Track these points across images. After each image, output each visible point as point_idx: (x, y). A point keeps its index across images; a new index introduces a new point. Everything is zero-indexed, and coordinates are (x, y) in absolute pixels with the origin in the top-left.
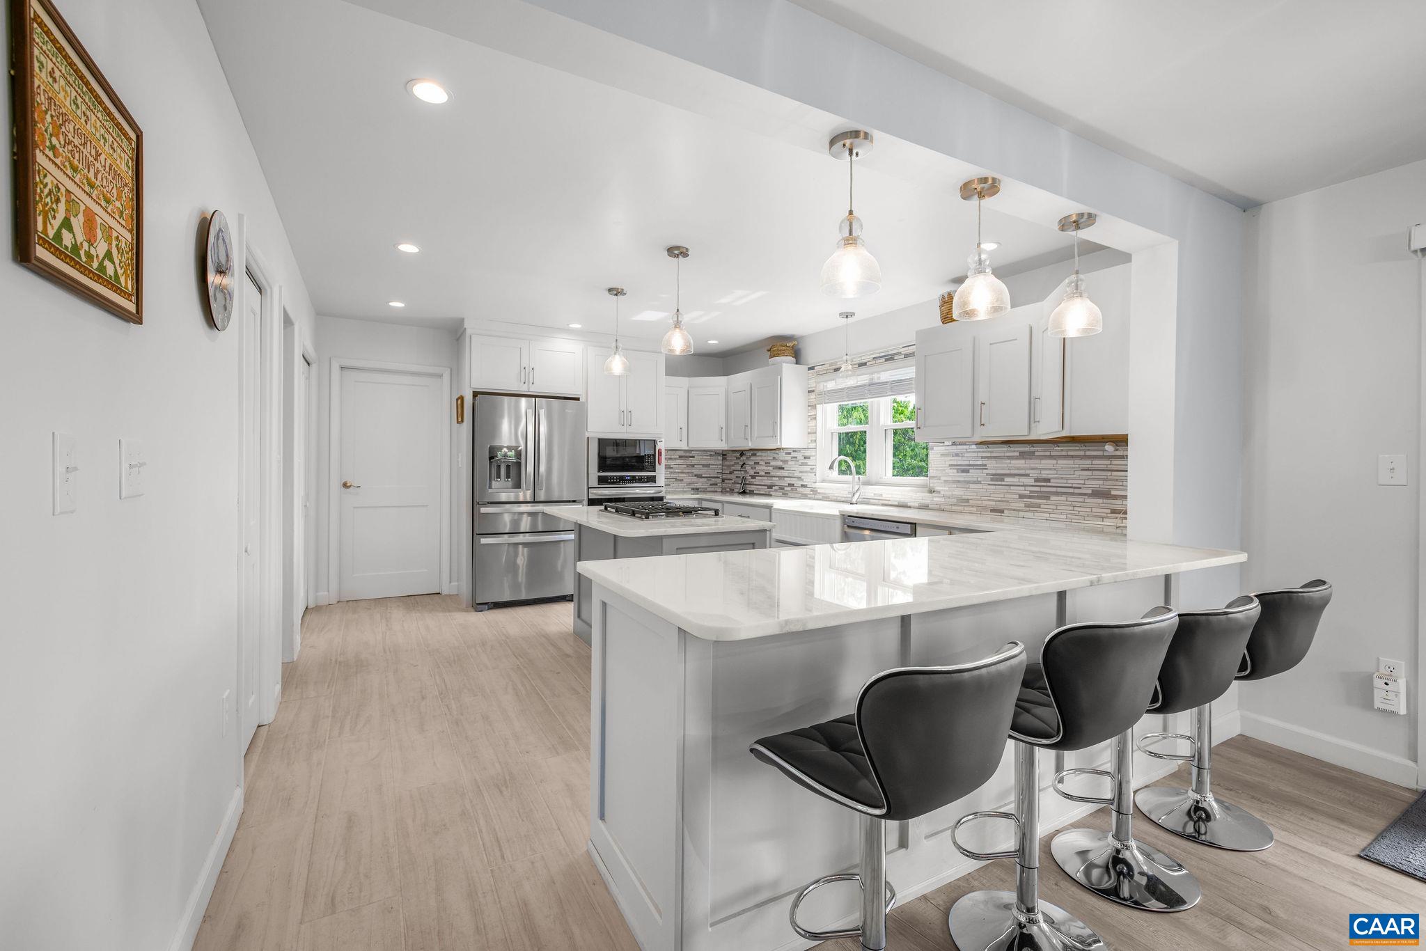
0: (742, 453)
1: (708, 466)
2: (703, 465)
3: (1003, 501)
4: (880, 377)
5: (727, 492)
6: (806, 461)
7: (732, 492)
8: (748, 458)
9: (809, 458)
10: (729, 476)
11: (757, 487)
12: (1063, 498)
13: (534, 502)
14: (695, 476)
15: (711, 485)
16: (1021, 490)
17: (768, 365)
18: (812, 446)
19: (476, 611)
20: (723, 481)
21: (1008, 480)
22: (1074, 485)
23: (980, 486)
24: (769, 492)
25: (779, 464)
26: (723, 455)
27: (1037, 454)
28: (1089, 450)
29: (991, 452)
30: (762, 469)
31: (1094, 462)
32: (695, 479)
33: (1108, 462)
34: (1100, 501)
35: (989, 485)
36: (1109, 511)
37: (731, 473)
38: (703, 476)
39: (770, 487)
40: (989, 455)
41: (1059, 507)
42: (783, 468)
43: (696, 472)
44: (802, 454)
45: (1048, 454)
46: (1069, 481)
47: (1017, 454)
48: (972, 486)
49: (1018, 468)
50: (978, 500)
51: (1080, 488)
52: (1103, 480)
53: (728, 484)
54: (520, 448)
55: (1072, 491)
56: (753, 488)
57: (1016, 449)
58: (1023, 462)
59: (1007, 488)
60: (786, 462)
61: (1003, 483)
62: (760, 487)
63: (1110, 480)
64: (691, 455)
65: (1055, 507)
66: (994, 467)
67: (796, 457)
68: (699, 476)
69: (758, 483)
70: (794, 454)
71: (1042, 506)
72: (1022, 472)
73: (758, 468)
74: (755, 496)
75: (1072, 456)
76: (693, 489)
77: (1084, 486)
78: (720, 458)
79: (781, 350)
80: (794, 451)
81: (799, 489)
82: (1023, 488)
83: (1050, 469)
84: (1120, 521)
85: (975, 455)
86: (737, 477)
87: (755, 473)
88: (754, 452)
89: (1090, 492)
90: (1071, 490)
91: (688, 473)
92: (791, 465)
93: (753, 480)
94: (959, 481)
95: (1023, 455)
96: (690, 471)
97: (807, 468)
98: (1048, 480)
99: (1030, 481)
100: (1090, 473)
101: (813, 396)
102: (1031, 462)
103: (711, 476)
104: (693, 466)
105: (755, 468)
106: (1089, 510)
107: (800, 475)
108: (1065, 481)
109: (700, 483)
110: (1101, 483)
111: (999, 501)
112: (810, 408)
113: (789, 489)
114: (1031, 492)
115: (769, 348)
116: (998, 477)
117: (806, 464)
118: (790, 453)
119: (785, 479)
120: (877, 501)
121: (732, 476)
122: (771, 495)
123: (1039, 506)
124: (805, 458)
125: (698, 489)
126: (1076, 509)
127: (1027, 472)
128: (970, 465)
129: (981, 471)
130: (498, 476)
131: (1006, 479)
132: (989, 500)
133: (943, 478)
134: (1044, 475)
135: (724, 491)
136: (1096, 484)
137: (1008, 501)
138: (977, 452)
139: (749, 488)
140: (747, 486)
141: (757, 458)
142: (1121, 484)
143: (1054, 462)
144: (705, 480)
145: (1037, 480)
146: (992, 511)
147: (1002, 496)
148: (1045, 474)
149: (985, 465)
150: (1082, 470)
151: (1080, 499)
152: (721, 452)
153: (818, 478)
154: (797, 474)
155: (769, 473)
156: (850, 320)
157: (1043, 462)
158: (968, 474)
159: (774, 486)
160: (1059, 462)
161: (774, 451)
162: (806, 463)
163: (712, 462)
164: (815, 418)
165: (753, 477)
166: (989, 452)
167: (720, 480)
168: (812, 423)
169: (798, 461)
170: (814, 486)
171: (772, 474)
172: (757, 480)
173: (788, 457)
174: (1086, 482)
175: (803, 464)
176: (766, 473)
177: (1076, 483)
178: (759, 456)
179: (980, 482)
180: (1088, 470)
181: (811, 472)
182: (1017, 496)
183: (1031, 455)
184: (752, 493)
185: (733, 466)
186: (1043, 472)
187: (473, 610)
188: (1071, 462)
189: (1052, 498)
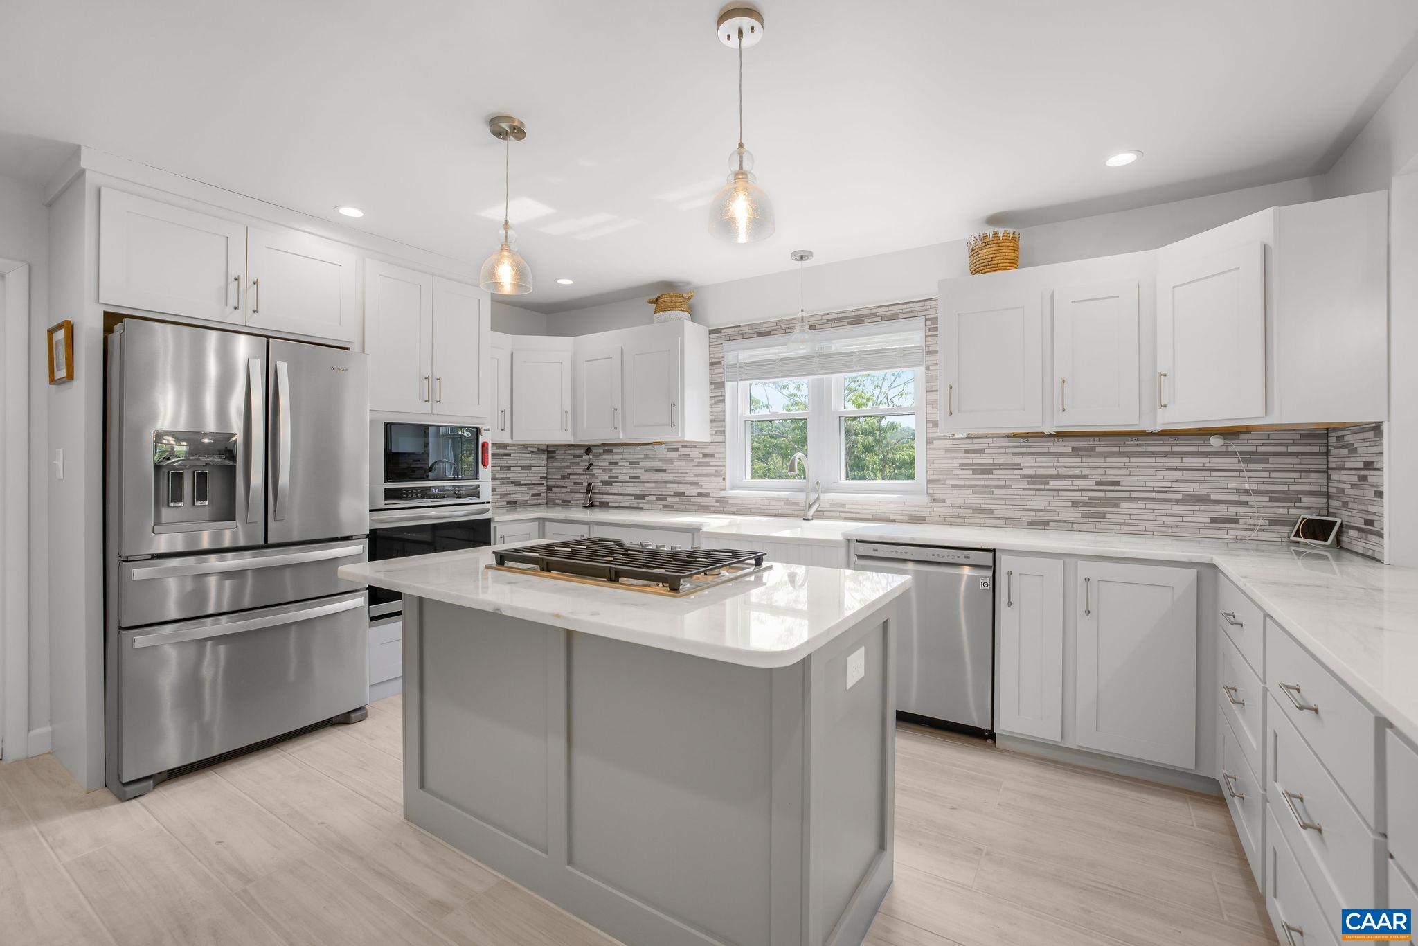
0: (588, 450)
1: (529, 468)
2: (523, 468)
3: (1047, 511)
4: (831, 347)
5: (558, 504)
6: (707, 459)
7: (566, 503)
8: (597, 457)
9: (712, 456)
10: (561, 483)
11: (615, 497)
12: (1141, 505)
13: (267, 546)
14: (512, 482)
15: (533, 495)
16: (1076, 496)
17: (652, 322)
18: (719, 438)
19: (123, 798)
20: (549, 489)
21: (1054, 483)
22: (1155, 489)
23: (1010, 492)
24: (638, 503)
25: (658, 464)
26: (549, 452)
27: (1098, 449)
28: (1177, 445)
29: (1027, 447)
30: (623, 471)
31: (1185, 460)
32: (511, 488)
33: (1206, 460)
34: (1196, 508)
35: (1024, 489)
36: (1208, 520)
37: (563, 478)
38: (522, 482)
39: (638, 497)
40: (1024, 450)
41: (1133, 517)
42: (664, 471)
43: (513, 477)
44: (701, 450)
45: (1116, 449)
46: (1148, 484)
47: (1069, 450)
48: (996, 491)
49: (1070, 468)
50: (1007, 509)
51: (1166, 492)
52: (1199, 482)
53: (557, 494)
54: (234, 438)
55: (1157, 496)
56: (605, 498)
57: (1067, 443)
58: (1078, 459)
59: (1055, 493)
60: (670, 461)
61: (1047, 487)
62: (621, 497)
63: (1209, 482)
64: (506, 451)
65: (1128, 517)
66: (1030, 466)
67: (689, 455)
68: (517, 484)
69: (616, 492)
70: (682, 451)
71: (1107, 516)
72: (1076, 472)
73: (616, 470)
74: (611, 511)
75: (1153, 453)
76: (509, 503)
77: (1172, 489)
78: (545, 456)
79: (676, 302)
80: (683, 446)
81: (693, 500)
82: (1078, 493)
83: (1120, 469)
84: (1225, 532)
85: (1003, 450)
86: (576, 484)
87: (610, 477)
88: (608, 447)
89: (1179, 496)
90: (1152, 495)
91: (502, 479)
92: (680, 466)
93: (607, 488)
94: (976, 486)
95: (1076, 451)
96: (505, 476)
97: (710, 470)
98: (1117, 483)
99: (1090, 484)
100: (1180, 473)
101: (718, 370)
102: (1089, 460)
103: (533, 482)
104: (509, 468)
105: (611, 470)
106: (1180, 519)
107: (695, 479)
108: (1143, 484)
109: (519, 494)
110: (1196, 485)
111: (1042, 511)
112: (713, 386)
113: (676, 499)
114: (1090, 498)
115: (654, 297)
116: (1038, 481)
117: (707, 464)
118: (677, 450)
119: (668, 485)
120: (838, 514)
121: (568, 482)
122: (642, 508)
123: (1103, 516)
124: (705, 455)
125: (515, 503)
126: (1158, 518)
127: (1084, 473)
128: (993, 464)
129: (1012, 472)
130: (177, 497)
131: (1051, 482)
132: (1023, 510)
133: (949, 482)
134: (1111, 477)
135: (550, 503)
136: (1189, 487)
137: (1055, 511)
138: (1006, 447)
139: (598, 499)
140: (595, 496)
141: (614, 456)
142: (1225, 486)
143: (1127, 459)
144: (525, 488)
145: (1099, 483)
146: (1029, 523)
147: (1047, 504)
148: (1111, 475)
149: (1019, 464)
150: (1167, 469)
151: (1167, 506)
152: (545, 447)
153: (728, 483)
154: (689, 478)
155: (638, 477)
156: (806, 264)
157: (1108, 459)
158: (990, 476)
159: (648, 495)
160: (1133, 460)
161: (649, 447)
162: (709, 462)
163: (534, 463)
164: (723, 401)
165: (606, 483)
166: (1024, 447)
167: (543, 489)
168: (718, 408)
169: (693, 460)
170: (722, 494)
171: (642, 478)
172: (616, 487)
173: (674, 455)
174: (1175, 484)
175: (700, 464)
176: (630, 477)
177: (1157, 485)
178: (617, 454)
179: (1010, 487)
180: (1176, 469)
181: (715, 476)
182: (1070, 504)
183: (1091, 451)
184: (604, 505)
185: (568, 467)
186: (1108, 472)
187: (111, 797)
188: (1152, 460)
189: (1123, 505)
